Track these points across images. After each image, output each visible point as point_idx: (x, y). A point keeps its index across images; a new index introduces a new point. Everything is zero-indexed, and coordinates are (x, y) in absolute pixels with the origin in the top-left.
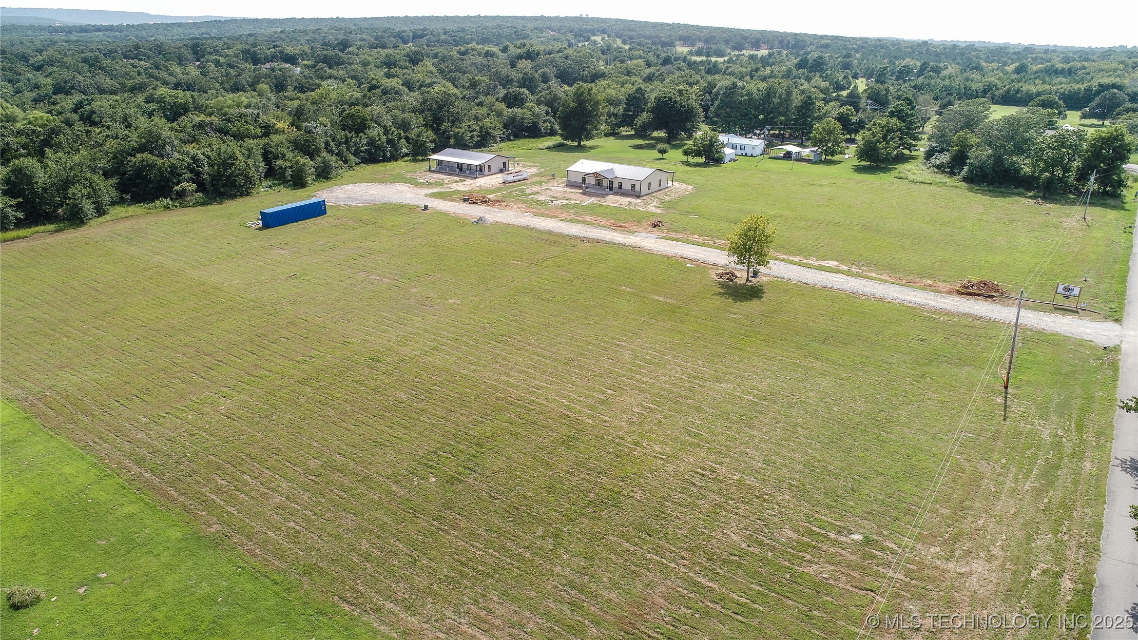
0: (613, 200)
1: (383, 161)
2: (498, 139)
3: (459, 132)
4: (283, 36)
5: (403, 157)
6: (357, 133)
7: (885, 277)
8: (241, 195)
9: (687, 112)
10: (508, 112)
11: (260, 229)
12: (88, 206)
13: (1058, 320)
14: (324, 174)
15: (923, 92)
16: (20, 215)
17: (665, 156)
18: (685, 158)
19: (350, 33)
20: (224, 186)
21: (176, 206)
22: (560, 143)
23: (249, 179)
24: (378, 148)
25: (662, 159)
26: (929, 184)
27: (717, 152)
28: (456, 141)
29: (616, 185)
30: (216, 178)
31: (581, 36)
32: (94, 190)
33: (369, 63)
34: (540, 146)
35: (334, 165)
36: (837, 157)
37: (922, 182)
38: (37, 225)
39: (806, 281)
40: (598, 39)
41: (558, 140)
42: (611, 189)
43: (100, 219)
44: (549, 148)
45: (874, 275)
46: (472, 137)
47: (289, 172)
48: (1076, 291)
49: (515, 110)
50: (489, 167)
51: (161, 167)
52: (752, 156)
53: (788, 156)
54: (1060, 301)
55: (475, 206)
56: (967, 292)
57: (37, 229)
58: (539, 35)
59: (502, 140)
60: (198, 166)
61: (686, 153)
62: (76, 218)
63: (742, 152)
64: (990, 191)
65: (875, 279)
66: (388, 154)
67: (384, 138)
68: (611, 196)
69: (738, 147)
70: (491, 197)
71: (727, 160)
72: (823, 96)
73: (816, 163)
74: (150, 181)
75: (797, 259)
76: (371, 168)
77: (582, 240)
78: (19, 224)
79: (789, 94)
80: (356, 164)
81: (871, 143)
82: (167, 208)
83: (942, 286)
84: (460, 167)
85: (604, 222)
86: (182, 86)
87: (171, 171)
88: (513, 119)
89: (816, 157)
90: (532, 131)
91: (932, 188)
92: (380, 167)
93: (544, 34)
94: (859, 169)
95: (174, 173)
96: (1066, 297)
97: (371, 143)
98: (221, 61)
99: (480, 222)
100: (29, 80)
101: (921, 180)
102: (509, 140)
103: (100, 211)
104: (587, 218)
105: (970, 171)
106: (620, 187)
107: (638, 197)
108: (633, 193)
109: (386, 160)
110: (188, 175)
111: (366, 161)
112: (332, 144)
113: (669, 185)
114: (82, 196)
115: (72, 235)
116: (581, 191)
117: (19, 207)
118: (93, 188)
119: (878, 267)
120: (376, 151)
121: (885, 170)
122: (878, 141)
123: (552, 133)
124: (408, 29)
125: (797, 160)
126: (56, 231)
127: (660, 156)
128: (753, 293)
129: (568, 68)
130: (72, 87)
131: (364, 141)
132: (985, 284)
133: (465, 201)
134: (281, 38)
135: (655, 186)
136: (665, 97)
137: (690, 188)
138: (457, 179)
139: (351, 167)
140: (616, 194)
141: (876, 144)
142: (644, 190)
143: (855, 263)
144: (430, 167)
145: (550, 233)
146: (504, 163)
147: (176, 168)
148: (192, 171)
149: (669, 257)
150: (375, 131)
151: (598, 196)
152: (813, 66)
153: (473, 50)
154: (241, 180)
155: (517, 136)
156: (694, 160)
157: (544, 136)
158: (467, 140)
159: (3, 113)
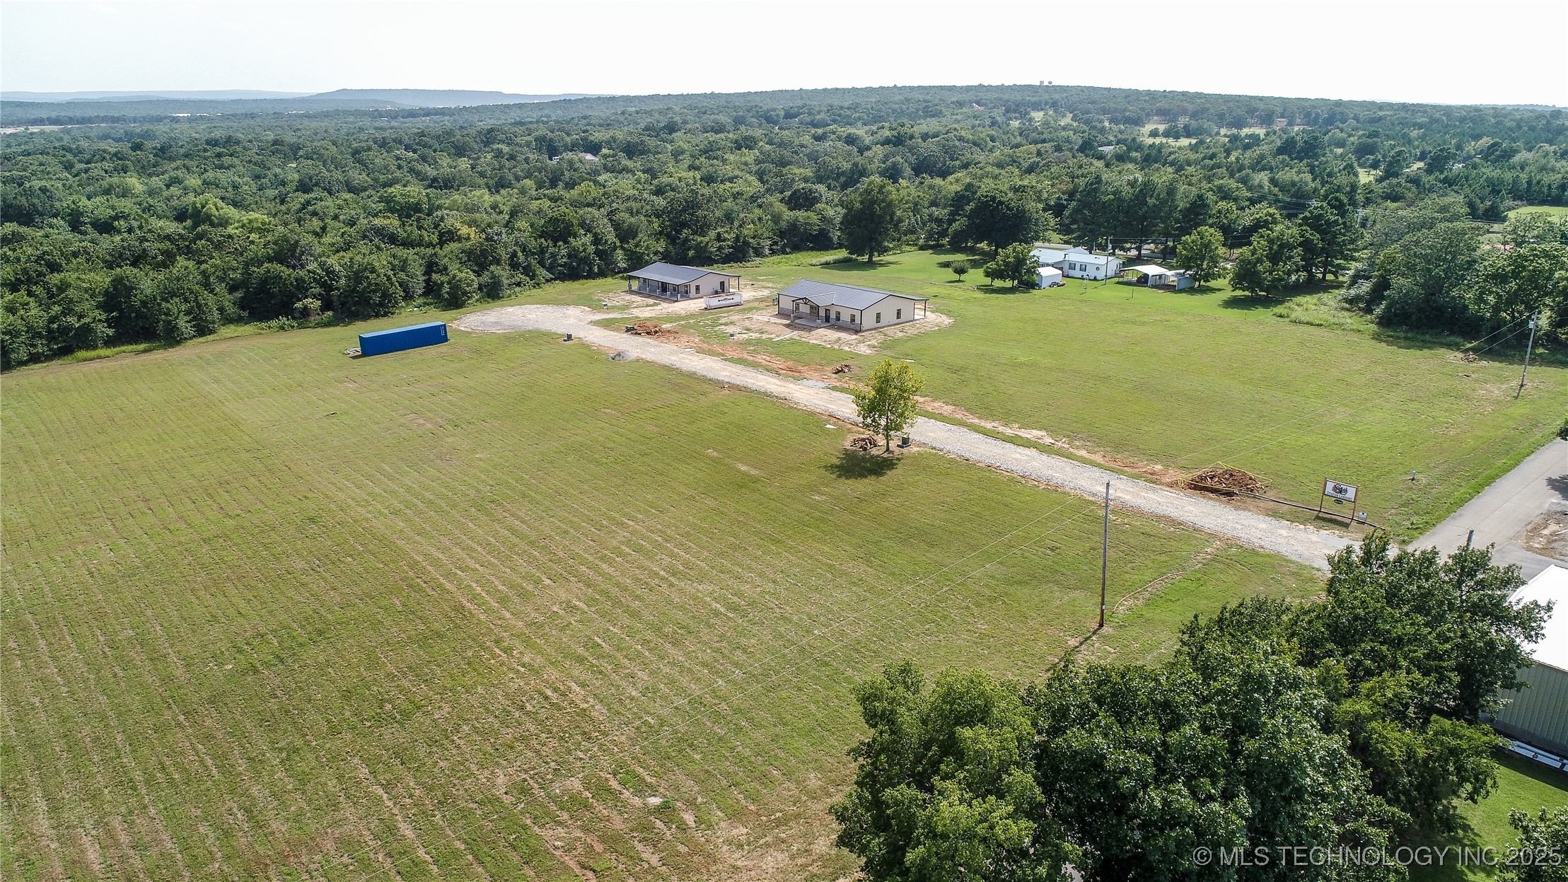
0: (824, 336)
1: (586, 278)
2: (767, 252)
3: (701, 242)
5: (619, 273)
7: (1098, 458)
8: (377, 316)
12: (183, 323)
13: (1302, 536)
14: (492, 292)
16: (111, 332)
17: (963, 277)
18: (988, 281)
20: (356, 304)
21: (293, 327)
22: (844, 258)
23: (385, 295)
24: (585, 261)
25: (959, 281)
27: (1029, 271)
29: (833, 316)
30: (348, 293)
31: (1015, 111)
34: (814, 261)
35: (506, 282)
36: (1212, 284)
37: (1307, 323)
38: (123, 344)
39: (967, 455)
41: (842, 254)
42: (827, 319)
43: (201, 339)
44: (826, 265)
45: (1083, 453)
46: (720, 248)
47: (446, 288)
48: (1351, 493)
50: (698, 288)
52: (1095, 279)
53: (1143, 280)
54: (1330, 507)
55: (637, 337)
56: (1198, 486)
57: (123, 348)
58: (956, 112)
59: (773, 252)
60: (331, 280)
61: (987, 274)
62: (172, 338)
63: (1083, 273)
65: (1084, 461)
66: (596, 269)
68: (821, 331)
69: (1078, 267)
70: (666, 326)
71: (1044, 284)
73: (1181, 291)
74: (273, 296)
75: (989, 425)
76: (560, 286)
77: (720, 385)
78: (110, 342)
80: (547, 281)
82: (282, 328)
83: (1174, 474)
84: (664, 287)
85: (778, 363)
87: (298, 284)
88: (793, 226)
89: (1181, 282)
90: (820, 241)
92: (576, 285)
93: (964, 110)
94: (1233, 303)
95: (301, 288)
96: (1339, 501)
97: (573, 255)
98: (504, 151)
99: (617, 358)
101: (1311, 319)
102: (784, 252)
103: (203, 330)
104: (760, 358)
105: (1388, 308)
106: (838, 319)
107: (857, 332)
108: (852, 326)
109: (592, 276)
110: (317, 290)
111: (562, 277)
112: (520, 254)
113: (916, 317)
114: (180, 312)
116: (788, 322)
117: (110, 324)
119: (1096, 439)
120: (578, 265)
123: (840, 246)
124: (780, 108)
125: (1154, 286)
126: (145, 351)
127: (956, 277)
128: (880, 466)
131: (564, 252)
132: (1231, 475)
133: (628, 330)
135: (889, 316)
136: (987, 196)
137: (946, 321)
138: (651, 301)
139: (538, 284)
140: (832, 327)
142: (868, 321)
143: (1072, 437)
144: (630, 286)
145: (692, 376)
146: (722, 284)
147: (304, 282)
148: (323, 285)
149: (813, 414)
150: (583, 241)
151: (803, 329)
153: (834, 133)
154: (376, 298)
155: (796, 248)
156: (998, 283)
157: (836, 249)
158: (711, 252)
159: (217, 213)
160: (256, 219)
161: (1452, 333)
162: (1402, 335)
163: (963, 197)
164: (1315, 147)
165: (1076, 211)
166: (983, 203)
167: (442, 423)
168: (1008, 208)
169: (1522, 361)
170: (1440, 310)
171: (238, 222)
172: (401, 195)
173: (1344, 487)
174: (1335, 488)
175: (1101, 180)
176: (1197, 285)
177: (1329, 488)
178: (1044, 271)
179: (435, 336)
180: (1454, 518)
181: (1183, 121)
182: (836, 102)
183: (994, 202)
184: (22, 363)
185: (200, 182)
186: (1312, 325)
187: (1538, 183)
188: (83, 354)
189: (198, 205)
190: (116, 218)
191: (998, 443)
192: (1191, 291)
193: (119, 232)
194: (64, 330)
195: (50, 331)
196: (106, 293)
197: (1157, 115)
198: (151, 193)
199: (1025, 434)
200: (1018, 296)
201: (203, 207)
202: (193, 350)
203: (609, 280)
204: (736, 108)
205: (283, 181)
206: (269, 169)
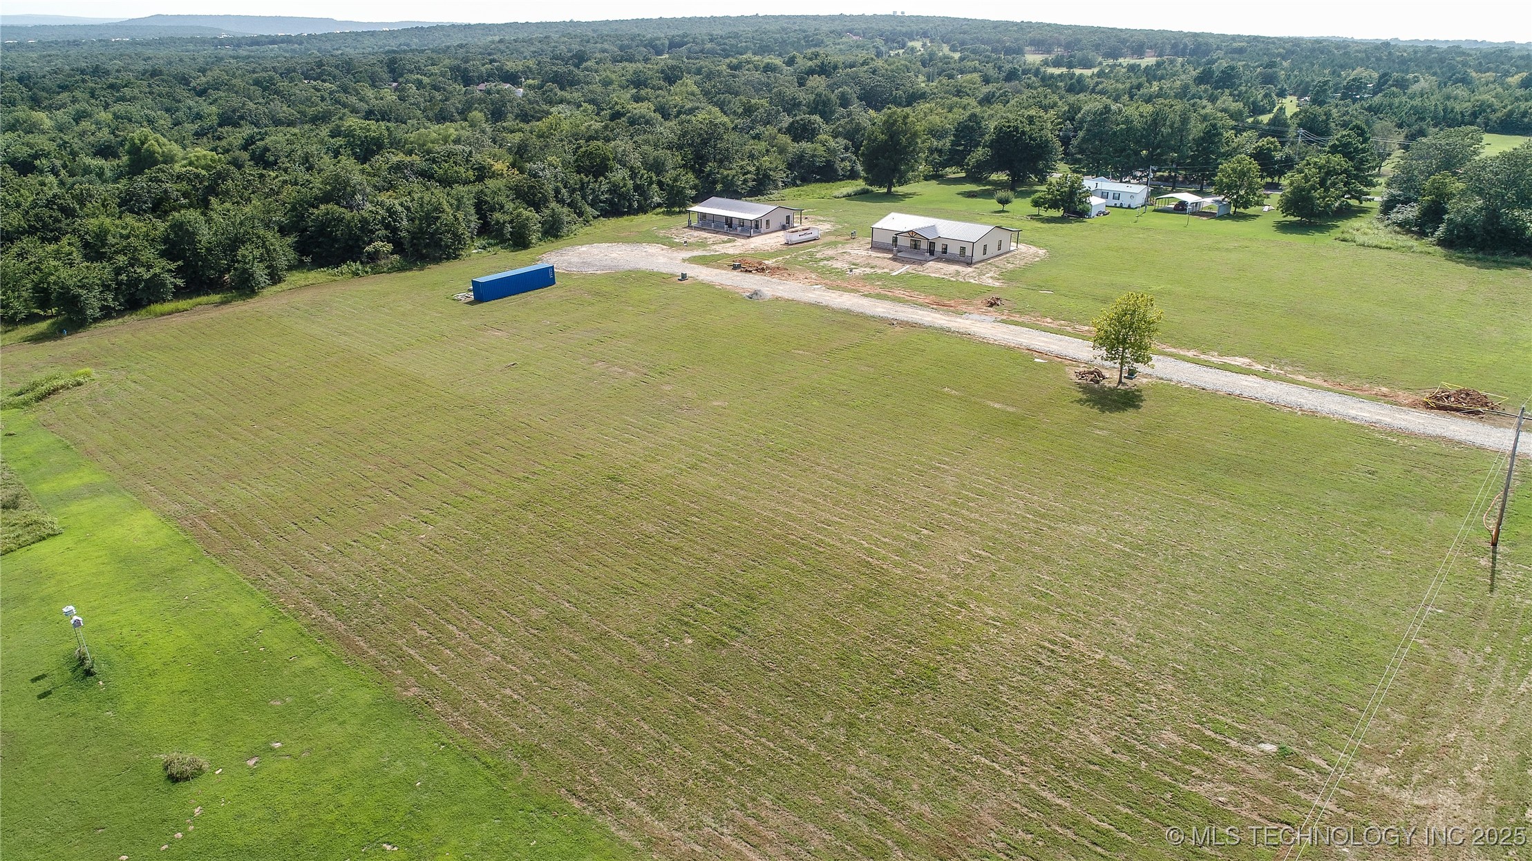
0: (935, 269)
1: (628, 213)
2: (780, 184)
3: (727, 175)
4: (502, 47)
5: (655, 208)
6: (596, 177)
7: (1318, 381)
8: (448, 259)
9: (1039, 146)
10: (794, 148)
11: (471, 303)
12: (260, 272)
14: (553, 231)
15: (1381, 116)
16: (180, 282)
17: (1007, 207)
18: (1035, 211)
19: (588, 42)
20: (427, 246)
21: (367, 272)
22: (863, 189)
24: (623, 196)
25: (1007, 211)
26: (1387, 248)
27: (1081, 202)
28: (724, 186)
29: (938, 248)
30: (416, 236)
31: (893, 41)
32: (268, 251)
33: (611, 83)
34: (836, 193)
35: (566, 219)
36: (1251, 210)
37: (1376, 247)
38: (199, 295)
39: (1203, 385)
40: (918, 45)
41: (860, 185)
42: (932, 252)
43: (274, 288)
44: (848, 196)
45: (1302, 378)
47: (508, 228)
49: (805, 145)
50: (768, 221)
51: (349, 222)
52: (1129, 207)
53: (1181, 207)
55: (751, 275)
56: (1440, 404)
57: (199, 299)
59: (786, 185)
60: (395, 221)
61: (1036, 204)
62: (245, 287)
63: (1116, 202)
64: (1478, 259)
65: (1304, 384)
66: (636, 205)
67: (630, 183)
68: (931, 263)
69: (1111, 196)
70: (768, 262)
71: (1094, 213)
72: (1234, 123)
73: (1221, 217)
75: (1190, 354)
76: (613, 223)
77: (891, 323)
78: (179, 294)
79: (1185, 120)
80: (594, 217)
81: (1303, 190)
82: (356, 274)
83: (1402, 396)
84: (729, 222)
85: (922, 298)
86: (374, 114)
87: (362, 226)
88: (800, 157)
89: (1222, 208)
91: (1392, 254)
92: (624, 221)
94: (1283, 227)
95: (366, 229)
97: (614, 189)
98: (424, 82)
99: (755, 297)
100: (190, 108)
101: (1375, 243)
102: (795, 185)
103: (275, 278)
104: (899, 293)
105: (1449, 231)
106: (945, 251)
107: (969, 264)
108: (962, 259)
109: (632, 212)
110: (383, 232)
111: (606, 214)
112: (564, 191)
113: (1011, 248)
114: (254, 259)
115: (242, 308)
116: (891, 256)
117: (179, 272)
118: (266, 248)
119: (1308, 367)
120: (619, 201)
121: (1322, 228)
122: (1313, 188)
125: (1193, 214)
126: (223, 303)
127: (1000, 207)
128: (1127, 400)
129: (877, 86)
130: (242, 118)
131: (605, 188)
132: (1467, 395)
133: (735, 268)
134: (499, 50)
135: (993, 249)
136: (1009, 127)
137: (1041, 252)
138: (725, 238)
139: (588, 222)
140: (939, 260)
141: (1309, 192)
142: (978, 255)
143: (1275, 361)
144: (688, 222)
145: (848, 312)
146: (788, 217)
149: (1009, 348)
150: (619, 175)
151: (914, 263)
152: (1220, 79)
153: (748, 62)
154: (448, 239)
155: (805, 180)
157: (841, 180)
158: (737, 186)
162: (1474, 256)
165: (1084, 140)
166: (1005, 133)
171: (184, 159)
176: (1236, 212)
179: (544, 278)
183: (1017, 133)
185: (111, 117)
186: (1381, 248)
189: (137, 141)
190: (36, 156)
191: (1213, 370)
194: (134, 282)
195: (120, 284)
196: (166, 240)
198: (61, 128)
199: (1228, 360)
200: (1066, 227)
201: (143, 143)
202: (270, 301)
203: (650, 215)
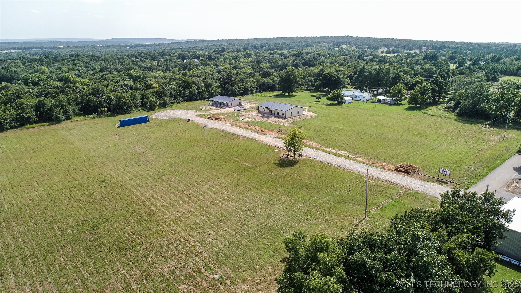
0: (273, 120)
1: (194, 100)
2: (255, 92)
3: (233, 89)
5: (205, 99)
6: (185, 88)
7: (364, 161)
8: (125, 113)
10: (261, 79)
12: (61, 116)
13: (432, 187)
14: (164, 105)
16: (37, 119)
18: (328, 101)
19: (234, 46)
20: (118, 109)
21: (98, 117)
22: (280, 94)
23: (128, 107)
24: (194, 95)
25: (318, 101)
27: (342, 99)
28: (231, 92)
30: (117, 105)
32: (66, 110)
33: (227, 59)
34: (270, 95)
35: (168, 102)
39: (321, 160)
42: (274, 114)
43: (67, 121)
44: (274, 96)
45: (359, 159)
46: (239, 91)
47: (148, 104)
48: (448, 173)
49: (266, 79)
50: (232, 104)
52: (363, 101)
53: (379, 101)
54: (441, 177)
55: (211, 120)
56: (397, 170)
57: (41, 124)
58: (317, 45)
59: (257, 92)
60: (110, 101)
62: (57, 121)
63: (359, 99)
65: (359, 161)
66: (198, 98)
67: (196, 91)
68: (272, 118)
69: (357, 97)
70: (221, 117)
71: (346, 102)
73: (391, 105)
74: (91, 107)
75: (328, 150)
76: (186, 103)
77: (239, 136)
78: (37, 122)
79: (388, 72)
80: (182, 102)
82: (94, 117)
83: (389, 166)
84: (221, 104)
85: (258, 129)
87: (99, 103)
88: (263, 83)
89: (392, 102)
90: (272, 88)
91: (437, 118)
93: (320, 44)
94: (409, 109)
95: (100, 104)
96: (444, 175)
97: (190, 93)
98: (168, 58)
99: (205, 127)
101: (433, 114)
103: (68, 118)
104: (252, 127)
105: (460, 110)
106: (278, 114)
107: (284, 118)
109: (196, 100)
110: (106, 105)
111: (187, 100)
113: (304, 114)
114: (60, 112)
116: (261, 115)
117: (37, 115)
119: (364, 154)
120: (192, 96)
121: (420, 109)
123: (279, 90)
124: (259, 44)
125: (383, 103)
126: (48, 125)
131: (187, 92)
132: (408, 166)
133: (209, 118)
135: (295, 113)
136: (327, 73)
137: (314, 115)
138: (216, 108)
139: (179, 103)
140: (276, 117)
141: (416, 96)
142: (288, 115)
143: (355, 154)
144: (209, 103)
145: (230, 133)
146: (240, 103)
147: (101, 102)
148: (108, 103)
149: (270, 146)
150: (194, 88)
151: (267, 118)
153: (277, 52)
154: (125, 107)
155: (264, 91)
156: (331, 102)
157: (278, 91)
158: (236, 92)
159: (73, 79)
160: (86, 81)
161: (481, 119)
162: (465, 119)
163: (319, 73)
164: (436, 57)
165: (357, 78)
166: (326, 76)
167: (147, 149)
168: (334, 77)
169: (504, 128)
170: (477, 111)
171: (80, 82)
172: (134, 73)
173: (446, 170)
174: (443, 171)
175: (365, 68)
176: (397, 103)
177: (441, 170)
178: (346, 98)
179: (145, 120)
180: (483, 181)
181: (392, 48)
182: (278, 42)
183: (330, 75)
184: (8, 129)
185: (67, 69)
186: (435, 116)
187: (509, 69)
188: (28, 126)
189: (67, 76)
190: (40, 81)
191: (331, 155)
192: (395, 105)
193: (40, 85)
194: (22, 118)
195: (17, 118)
196: (36, 106)
197: (383, 46)
198: (51, 72)
199: (340, 152)
200: (338, 106)
201: (68, 77)
202: (65, 124)
203: (202, 101)
204: (244, 44)
205: (95, 68)
206: (90, 64)
